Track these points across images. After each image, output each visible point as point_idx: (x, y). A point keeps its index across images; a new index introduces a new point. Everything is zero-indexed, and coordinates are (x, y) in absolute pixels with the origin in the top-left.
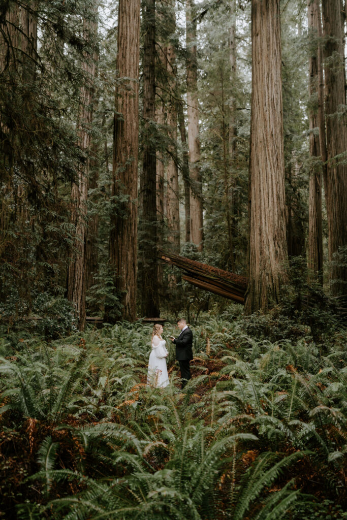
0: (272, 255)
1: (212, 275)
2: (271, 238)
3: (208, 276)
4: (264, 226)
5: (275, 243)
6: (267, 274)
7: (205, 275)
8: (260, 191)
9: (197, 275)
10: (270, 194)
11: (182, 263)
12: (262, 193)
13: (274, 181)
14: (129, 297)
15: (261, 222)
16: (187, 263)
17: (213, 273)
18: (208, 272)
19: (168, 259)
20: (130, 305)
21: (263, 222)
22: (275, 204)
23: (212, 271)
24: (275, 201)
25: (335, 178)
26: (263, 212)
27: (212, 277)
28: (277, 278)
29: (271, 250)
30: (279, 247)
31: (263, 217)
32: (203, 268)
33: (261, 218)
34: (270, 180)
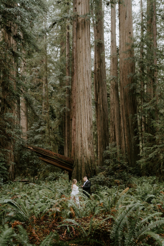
0: (87, 147)
1: (55, 157)
2: (86, 139)
3: (53, 157)
4: (83, 132)
5: (88, 141)
6: (85, 157)
7: (51, 157)
8: (81, 115)
9: (47, 157)
10: (86, 117)
11: (39, 150)
12: (82, 117)
13: (88, 111)
14: (11, 168)
15: (82, 131)
16: (42, 150)
17: (55, 156)
18: (52, 155)
19: (31, 148)
20: (12, 173)
21: (83, 131)
22: (89, 122)
23: (54, 154)
24: (89, 120)
25: (102, 109)
26: (82, 126)
27: (55, 158)
28: (90, 158)
29: (87, 145)
30: (90, 143)
31: (83, 128)
32: (50, 153)
33: (81, 129)
34: (86, 110)
